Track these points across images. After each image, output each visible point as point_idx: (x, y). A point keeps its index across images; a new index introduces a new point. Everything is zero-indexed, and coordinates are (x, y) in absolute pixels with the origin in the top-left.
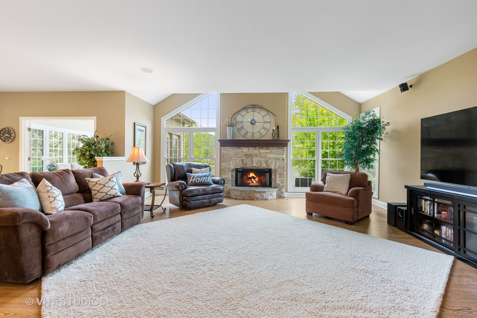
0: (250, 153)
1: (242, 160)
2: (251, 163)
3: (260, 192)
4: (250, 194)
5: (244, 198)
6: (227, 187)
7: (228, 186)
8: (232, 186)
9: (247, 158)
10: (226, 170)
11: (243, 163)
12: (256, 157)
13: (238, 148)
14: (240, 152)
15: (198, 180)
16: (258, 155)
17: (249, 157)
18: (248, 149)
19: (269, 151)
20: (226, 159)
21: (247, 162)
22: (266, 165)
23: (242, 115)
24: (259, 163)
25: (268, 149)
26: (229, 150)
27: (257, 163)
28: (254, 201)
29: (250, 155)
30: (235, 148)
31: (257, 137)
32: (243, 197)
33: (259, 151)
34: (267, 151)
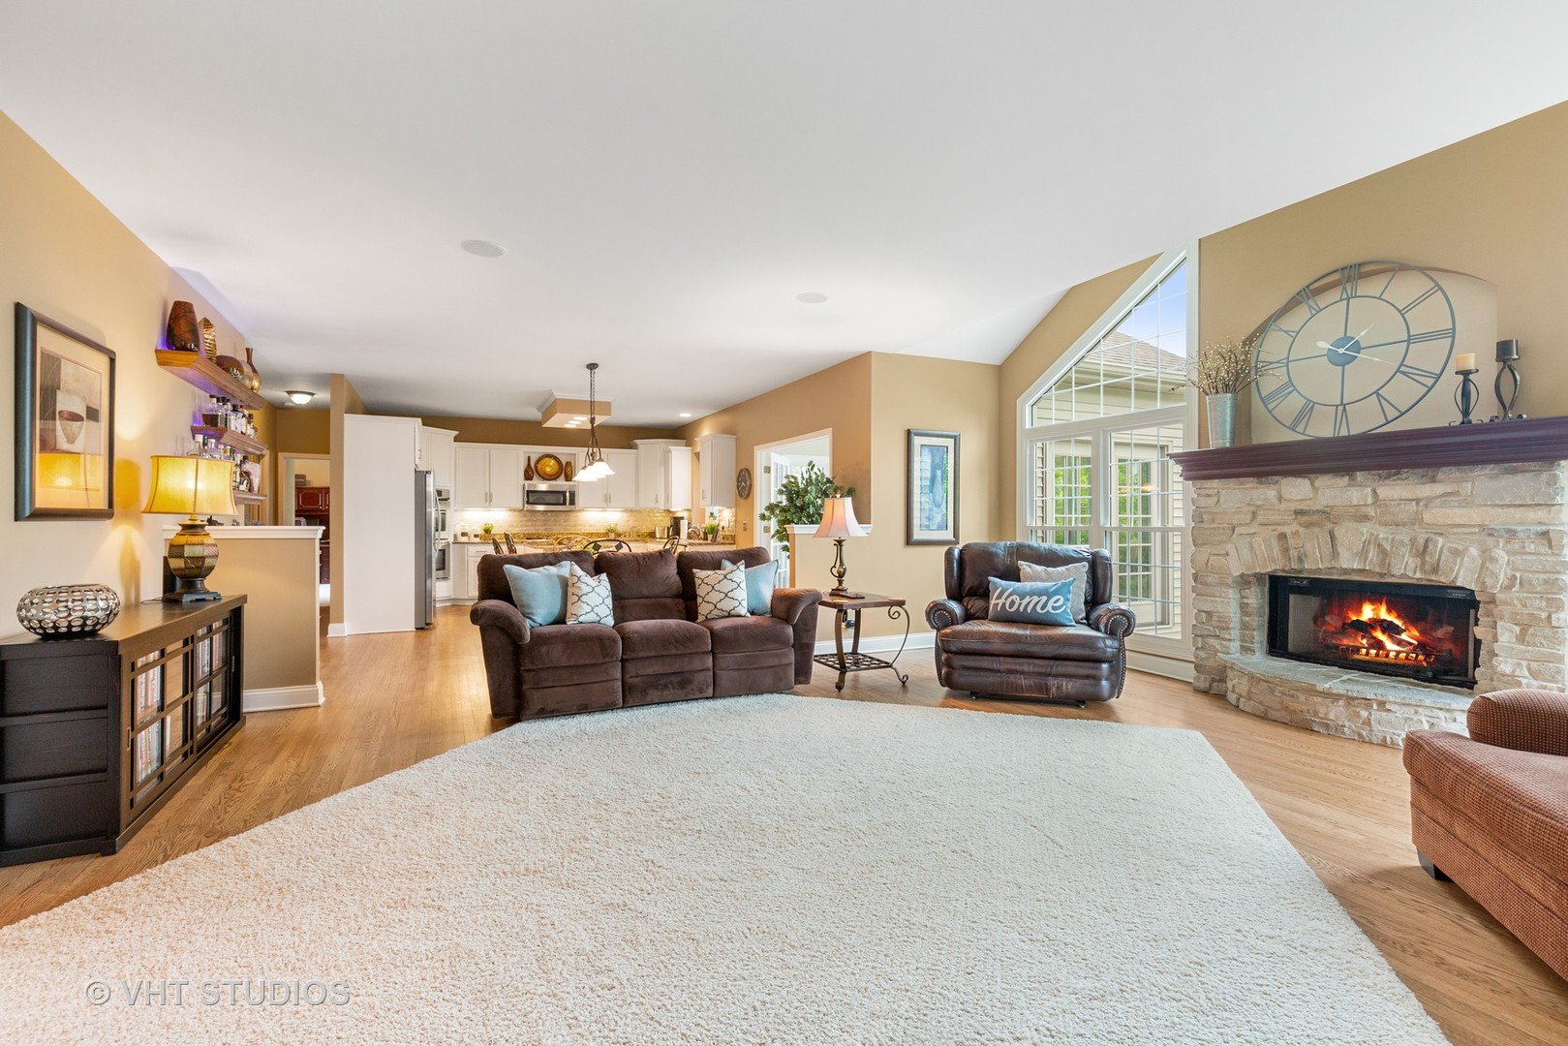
0: (1324, 503)
1: (1282, 537)
2: (1327, 549)
3: (1350, 700)
4: (1292, 696)
5: (1266, 712)
6: (1216, 652)
7: (1218, 647)
8: (1245, 649)
9: (1308, 525)
10: (1209, 579)
11: (1286, 550)
12: (1353, 525)
13: (1261, 483)
14: (1275, 501)
15: (1012, 603)
16: (1370, 511)
17: (1318, 524)
18: (1312, 485)
19: (1438, 489)
20: (1208, 532)
21: (1308, 547)
22: (1423, 564)
23: (1285, 332)
24: (1372, 554)
25: (1433, 480)
26: (1223, 492)
27: (1363, 554)
28: (1313, 738)
29: (1324, 512)
30: (1250, 483)
31: (1364, 421)
32: (1262, 708)
33: (1375, 492)
34: (1426, 490)
